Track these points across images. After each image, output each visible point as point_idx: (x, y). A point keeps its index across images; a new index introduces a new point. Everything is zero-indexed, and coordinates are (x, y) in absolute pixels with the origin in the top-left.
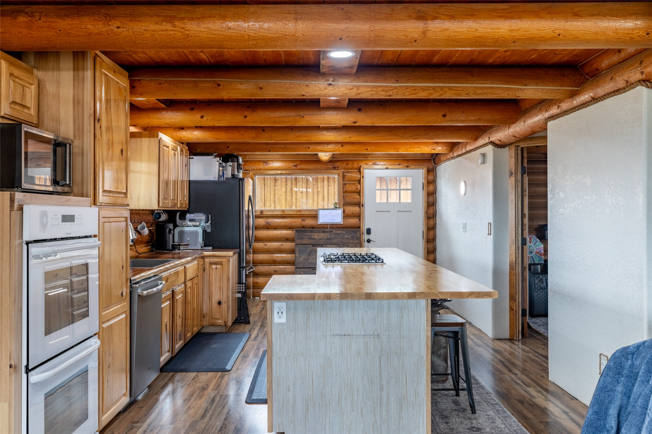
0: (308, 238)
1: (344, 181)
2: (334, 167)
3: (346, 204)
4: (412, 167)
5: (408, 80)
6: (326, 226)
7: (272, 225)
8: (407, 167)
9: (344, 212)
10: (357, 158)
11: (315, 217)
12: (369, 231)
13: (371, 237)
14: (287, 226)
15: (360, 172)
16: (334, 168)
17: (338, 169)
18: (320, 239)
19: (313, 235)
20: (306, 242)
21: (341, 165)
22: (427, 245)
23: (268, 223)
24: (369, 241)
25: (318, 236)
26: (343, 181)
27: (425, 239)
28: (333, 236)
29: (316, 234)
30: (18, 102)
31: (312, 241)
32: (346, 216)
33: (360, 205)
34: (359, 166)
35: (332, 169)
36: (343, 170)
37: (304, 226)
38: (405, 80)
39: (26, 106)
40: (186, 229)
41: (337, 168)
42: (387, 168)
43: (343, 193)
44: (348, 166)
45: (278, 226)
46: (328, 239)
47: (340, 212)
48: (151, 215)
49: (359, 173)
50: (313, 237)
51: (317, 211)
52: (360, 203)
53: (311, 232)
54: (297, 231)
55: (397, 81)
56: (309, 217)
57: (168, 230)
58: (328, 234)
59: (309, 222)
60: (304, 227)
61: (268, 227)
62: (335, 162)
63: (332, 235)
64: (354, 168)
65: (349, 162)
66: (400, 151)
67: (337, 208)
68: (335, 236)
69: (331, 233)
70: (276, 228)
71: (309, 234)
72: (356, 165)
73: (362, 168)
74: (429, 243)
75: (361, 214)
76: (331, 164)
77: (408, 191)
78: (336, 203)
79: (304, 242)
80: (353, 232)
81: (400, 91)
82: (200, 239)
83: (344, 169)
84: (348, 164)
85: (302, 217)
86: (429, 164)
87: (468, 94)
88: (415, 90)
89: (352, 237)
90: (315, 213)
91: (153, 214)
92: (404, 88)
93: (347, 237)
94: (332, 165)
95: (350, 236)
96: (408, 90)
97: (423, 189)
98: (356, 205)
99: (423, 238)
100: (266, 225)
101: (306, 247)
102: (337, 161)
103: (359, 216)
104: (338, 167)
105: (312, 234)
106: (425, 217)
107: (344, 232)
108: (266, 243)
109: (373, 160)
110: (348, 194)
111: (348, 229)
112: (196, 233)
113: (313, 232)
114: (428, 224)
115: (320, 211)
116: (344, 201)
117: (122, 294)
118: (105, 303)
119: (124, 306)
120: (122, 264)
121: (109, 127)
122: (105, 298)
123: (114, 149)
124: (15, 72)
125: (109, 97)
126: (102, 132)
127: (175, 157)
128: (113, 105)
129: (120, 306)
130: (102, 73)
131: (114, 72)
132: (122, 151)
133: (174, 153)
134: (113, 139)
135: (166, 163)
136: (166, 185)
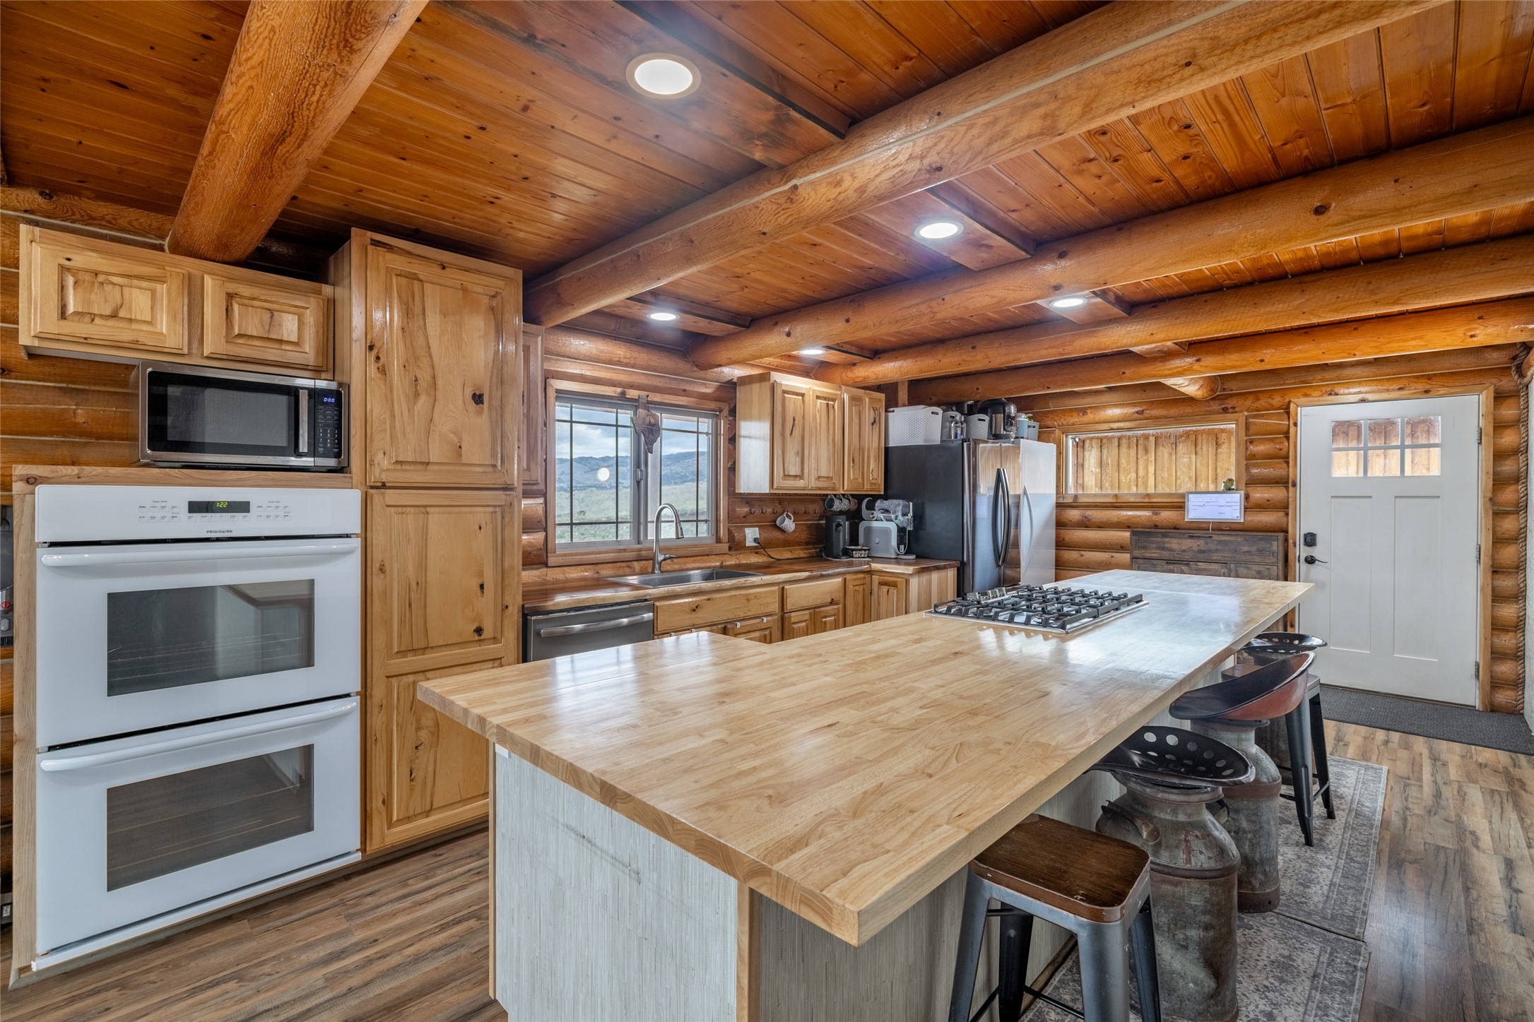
0: (1158, 548)
1: (1250, 435)
2: (1223, 409)
3: (1253, 482)
4: (1441, 392)
5: (970, 99)
6: (1205, 525)
7: (1093, 520)
8: (1427, 392)
9: (1247, 497)
10: (1282, 385)
11: (1180, 507)
12: (1310, 540)
13: (1315, 552)
14: (1123, 523)
15: (1288, 413)
16: (1225, 410)
17: (1236, 412)
18: (1184, 551)
19: (1168, 543)
20: (1154, 555)
21: (1240, 403)
22: (1493, 579)
23: (1086, 517)
24: (1311, 560)
25: (1179, 544)
26: (1246, 435)
27: (1485, 563)
28: (1213, 547)
29: (1174, 541)
30: (255, 334)
31: (1165, 554)
32: (1250, 506)
33: (1288, 483)
34: (1287, 401)
35: (1219, 413)
36: (1246, 413)
37: (1158, 524)
38: (960, 101)
39: (282, 341)
40: (875, 524)
41: (1231, 410)
42: (1363, 401)
43: (1247, 460)
44: (1257, 405)
45: (1104, 523)
46: (1202, 552)
47: (1236, 498)
48: (821, 502)
49: (1286, 416)
50: (1167, 545)
51: (1183, 496)
52: (1288, 479)
53: (1165, 535)
54: (1134, 533)
55: (939, 114)
56: (1164, 507)
57: (834, 525)
58: (1201, 542)
59: (1167, 516)
60: (1156, 526)
61: (1085, 524)
62: (1226, 399)
63: (1209, 545)
64: (1273, 406)
65: (1260, 395)
66: (1357, 353)
67: (1230, 489)
68: (1219, 547)
69: (1208, 540)
70: (1101, 526)
71: (1159, 539)
72: (1277, 400)
73: (1292, 406)
74: (1497, 576)
75: (1290, 502)
76: (1217, 402)
77: (1431, 449)
78: (1230, 480)
79: (1148, 555)
80: (1260, 540)
81: (955, 142)
82: (894, 541)
83: (1248, 410)
84: (1258, 399)
85: (1152, 507)
86: (1501, 380)
87: (1188, 64)
88: (995, 121)
89: (1259, 550)
90: (1181, 500)
91: (824, 500)
92: (964, 129)
93: (1245, 549)
94: (1219, 405)
95: (1253, 549)
96: (975, 131)
97: (1480, 443)
98: (1277, 483)
99: (1479, 562)
100: (1082, 520)
101: (1152, 564)
102: (1231, 396)
103: (1284, 507)
104: (1234, 408)
105: (1167, 539)
106: (1486, 511)
107: (1239, 539)
108: (1083, 553)
109: (1324, 385)
110: (1259, 461)
111: (1249, 533)
112: (886, 532)
113: (1167, 537)
114: (1498, 529)
115: (1191, 496)
116: (1247, 476)
117: (479, 631)
118: (400, 644)
119: (491, 649)
120: (480, 582)
121: (417, 359)
122: (400, 636)
123: (439, 394)
124: (245, 290)
125: (417, 310)
126: (383, 366)
127: (831, 410)
128: (434, 322)
129: (475, 649)
130: (389, 271)
131: (444, 268)
132: (478, 399)
133: (828, 404)
134: (434, 377)
135: (794, 420)
136: (795, 454)
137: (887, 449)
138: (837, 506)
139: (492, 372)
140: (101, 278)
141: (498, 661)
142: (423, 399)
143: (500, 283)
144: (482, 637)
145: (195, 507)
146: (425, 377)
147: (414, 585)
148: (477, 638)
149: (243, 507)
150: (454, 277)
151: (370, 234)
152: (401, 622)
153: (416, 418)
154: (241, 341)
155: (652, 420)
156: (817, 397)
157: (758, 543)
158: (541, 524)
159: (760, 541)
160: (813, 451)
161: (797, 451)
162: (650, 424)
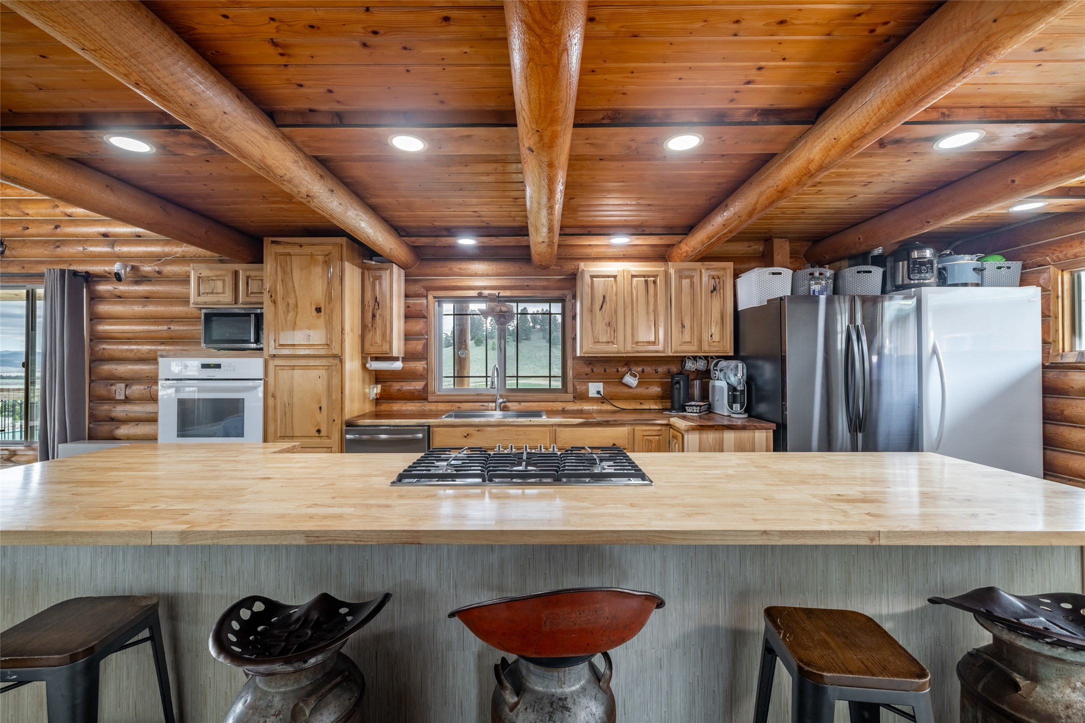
30: (257, 291)
48: (672, 362)
91: (676, 361)
112: (722, 391)
117: (319, 431)
118: (281, 432)
119: (326, 442)
120: (320, 406)
121: (288, 293)
122: (281, 429)
123: (299, 310)
124: (253, 274)
125: (289, 270)
126: (274, 300)
127: (651, 286)
128: (296, 274)
129: (317, 440)
130: (276, 253)
131: (301, 246)
132: (318, 310)
133: (646, 281)
134: (296, 302)
135: (604, 297)
136: (606, 325)
137: (736, 313)
138: (690, 365)
139: (326, 295)
140: (210, 278)
141: (329, 449)
142: (291, 313)
143: (330, 248)
144: (321, 435)
145: (204, 366)
146: (292, 302)
147: (287, 405)
148: (317, 435)
149: (218, 366)
150: (307, 250)
151: (270, 239)
152: (281, 422)
153: (288, 323)
154: (252, 295)
155: (504, 309)
156: (633, 276)
157: (601, 395)
158: (423, 376)
159: (602, 393)
160: (629, 321)
161: (608, 322)
162: (501, 311)
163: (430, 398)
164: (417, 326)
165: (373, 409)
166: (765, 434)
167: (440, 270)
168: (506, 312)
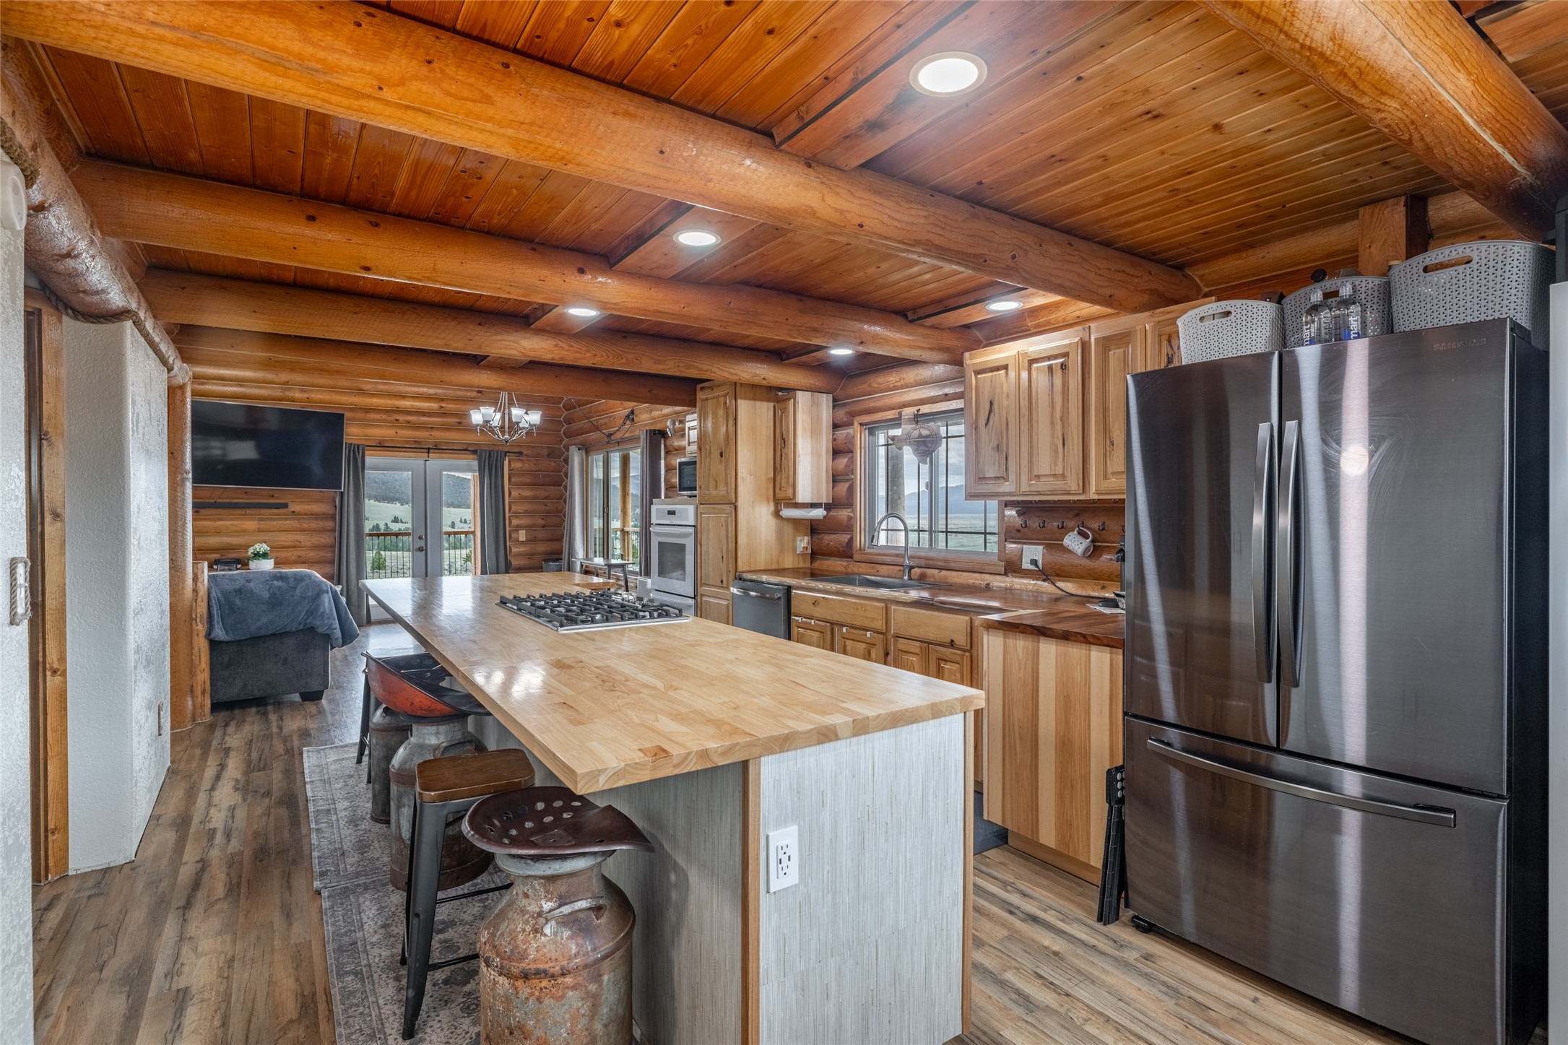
117: (722, 582)
119: (725, 593)
120: (722, 555)
122: (703, 576)
127: (1058, 373)
129: (721, 591)
133: (1051, 366)
135: (991, 404)
136: (993, 449)
145: (669, 513)
147: (706, 552)
148: (721, 585)
149: (674, 513)
155: (925, 432)
156: (1032, 362)
157: (1037, 566)
158: (848, 527)
159: (1040, 564)
160: (1025, 441)
161: (996, 444)
162: (920, 436)
163: (856, 556)
164: (843, 462)
165: (808, 565)
166: (1108, 655)
167: (863, 387)
168: (927, 436)
